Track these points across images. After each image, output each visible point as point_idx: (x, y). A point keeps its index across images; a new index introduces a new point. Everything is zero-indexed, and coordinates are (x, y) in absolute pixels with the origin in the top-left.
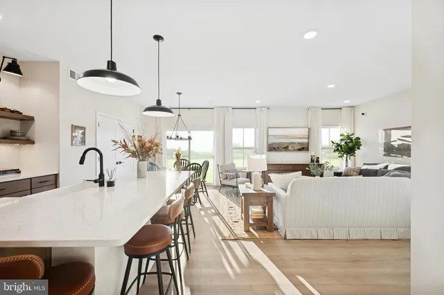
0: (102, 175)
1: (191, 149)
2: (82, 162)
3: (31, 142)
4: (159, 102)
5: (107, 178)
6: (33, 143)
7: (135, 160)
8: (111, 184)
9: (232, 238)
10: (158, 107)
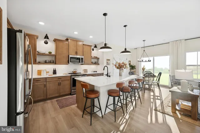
0: (108, 74)
1: (155, 66)
2: (104, 70)
3: (99, 64)
4: (126, 49)
5: (109, 75)
6: (99, 65)
7: (118, 70)
8: (110, 76)
9: (161, 111)
10: (125, 51)
